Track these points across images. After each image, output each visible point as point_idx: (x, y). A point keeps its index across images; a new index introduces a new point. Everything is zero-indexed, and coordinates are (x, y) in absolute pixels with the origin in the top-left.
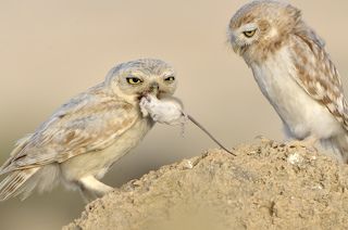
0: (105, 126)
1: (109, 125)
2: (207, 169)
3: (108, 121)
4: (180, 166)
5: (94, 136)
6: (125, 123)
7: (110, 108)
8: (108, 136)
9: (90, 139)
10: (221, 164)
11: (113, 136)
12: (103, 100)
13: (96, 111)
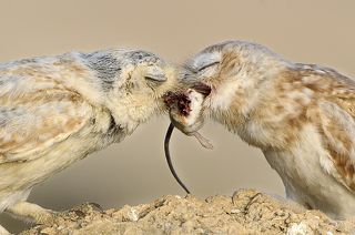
0: (39, 125)
1: (45, 125)
2: (159, 226)
3: (44, 118)
4: (118, 215)
5: (20, 139)
6: (71, 124)
7: (48, 99)
8: (43, 142)
9: (13, 142)
10: (183, 222)
11: (50, 142)
12: (41, 85)
13: (24, 103)
